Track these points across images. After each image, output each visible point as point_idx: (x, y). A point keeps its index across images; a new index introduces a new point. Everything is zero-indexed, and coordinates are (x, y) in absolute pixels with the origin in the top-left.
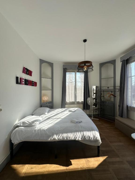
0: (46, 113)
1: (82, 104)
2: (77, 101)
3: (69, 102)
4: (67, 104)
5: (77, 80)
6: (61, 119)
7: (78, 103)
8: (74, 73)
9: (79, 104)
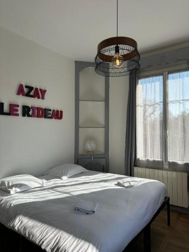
0: (65, 178)
1: (186, 172)
2: (170, 160)
3: (144, 159)
4: (139, 166)
5: (171, 98)
6: (68, 195)
7: (173, 166)
8: (161, 77)
9: (175, 170)
